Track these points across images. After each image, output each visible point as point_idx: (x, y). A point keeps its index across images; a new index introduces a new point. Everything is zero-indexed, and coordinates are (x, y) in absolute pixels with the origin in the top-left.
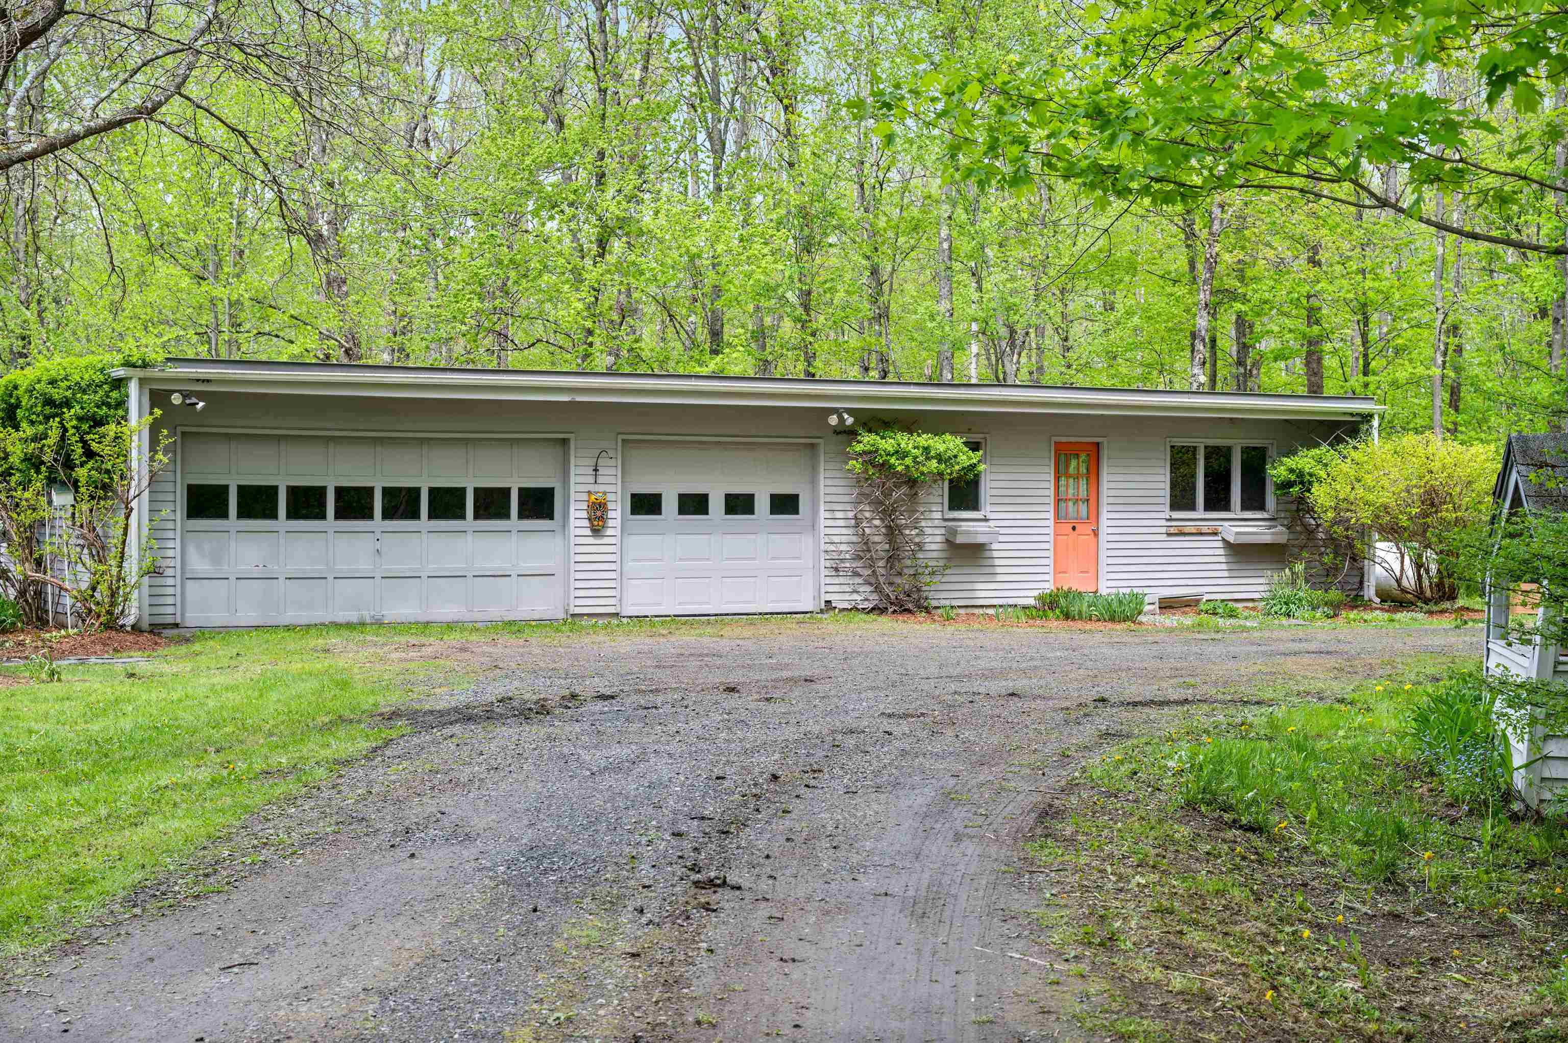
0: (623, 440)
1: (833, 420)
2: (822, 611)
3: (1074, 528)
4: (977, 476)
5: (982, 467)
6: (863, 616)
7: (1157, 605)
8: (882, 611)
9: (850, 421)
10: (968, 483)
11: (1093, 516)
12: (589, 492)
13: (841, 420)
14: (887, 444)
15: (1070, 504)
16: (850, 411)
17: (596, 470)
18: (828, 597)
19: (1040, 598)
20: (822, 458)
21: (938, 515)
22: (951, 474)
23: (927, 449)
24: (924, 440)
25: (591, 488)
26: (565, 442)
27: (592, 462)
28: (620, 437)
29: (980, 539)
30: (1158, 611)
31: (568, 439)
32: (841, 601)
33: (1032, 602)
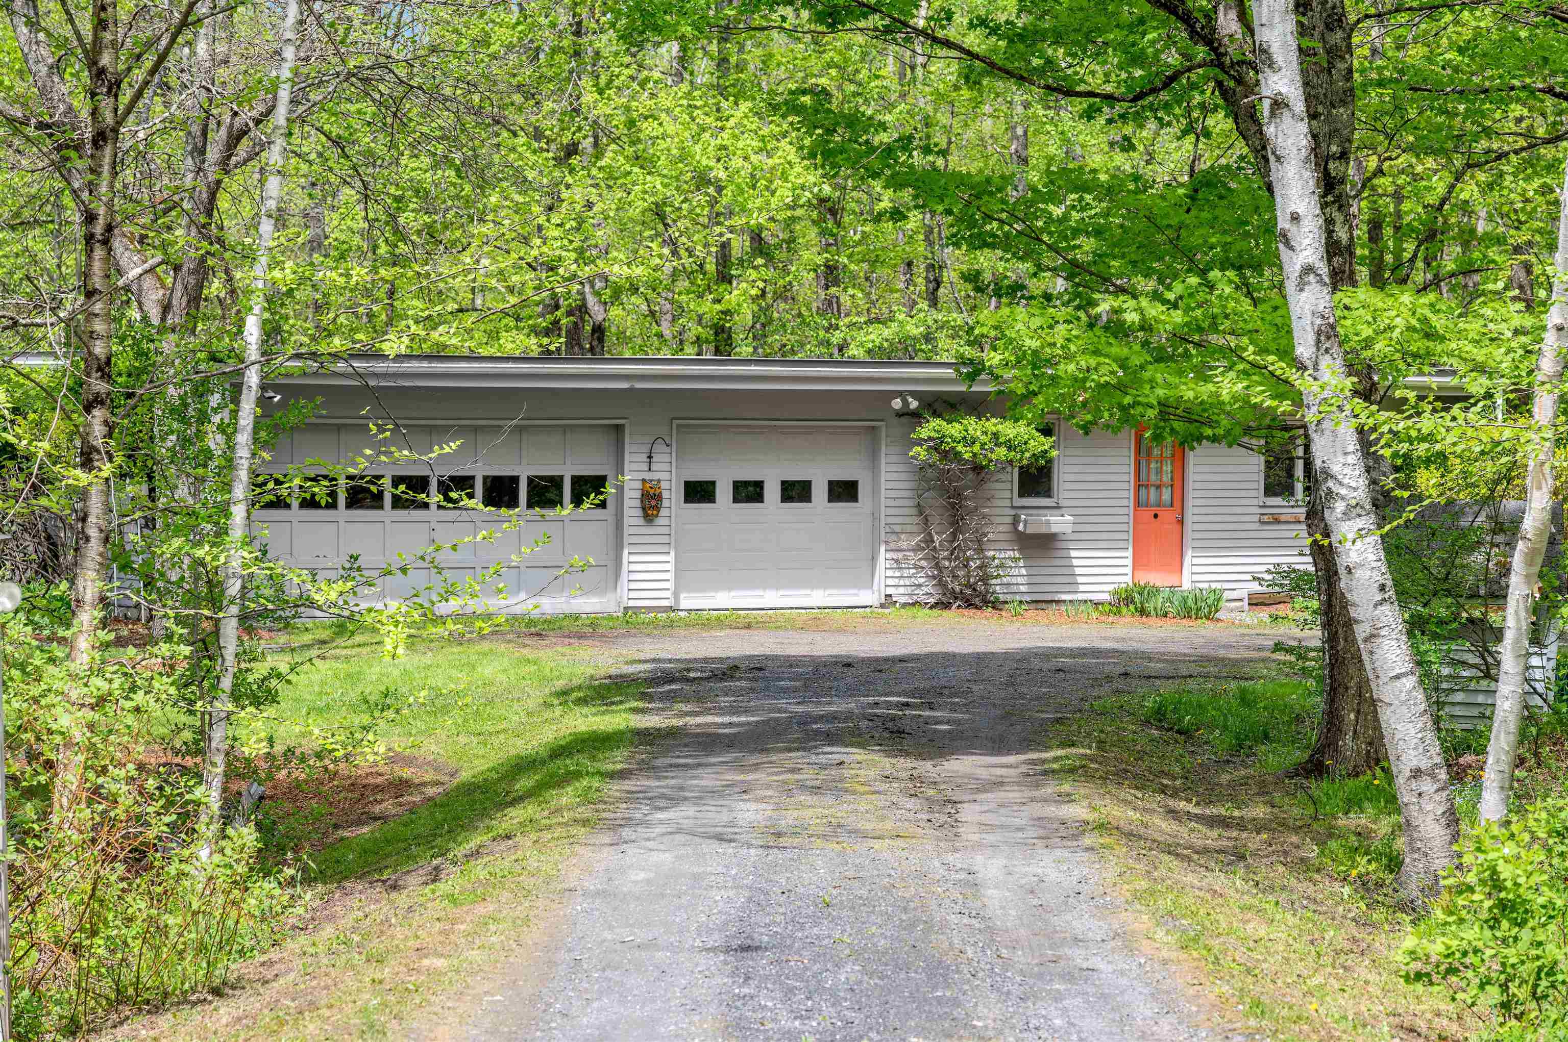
0: (678, 426)
1: (897, 404)
2: (882, 606)
3: (1156, 516)
4: (1050, 461)
5: (1054, 453)
6: (927, 611)
7: (1246, 601)
8: (946, 606)
9: (914, 404)
10: (1041, 469)
11: (1177, 503)
12: (644, 480)
13: (905, 403)
14: (954, 430)
15: (1152, 490)
16: (913, 394)
17: (650, 457)
18: (890, 591)
19: (1116, 593)
20: (883, 442)
21: (1007, 503)
22: (1021, 460)
23: (996, 435)
24: (992, 424)
25: (648, 476)
26: (619, 429)
27: (646, 449)
28: (676, 422)
29: (1054, 529)
30: (1247, 607)
31: (623, 426)
32: (900, 595)
33: (1106, 597)
